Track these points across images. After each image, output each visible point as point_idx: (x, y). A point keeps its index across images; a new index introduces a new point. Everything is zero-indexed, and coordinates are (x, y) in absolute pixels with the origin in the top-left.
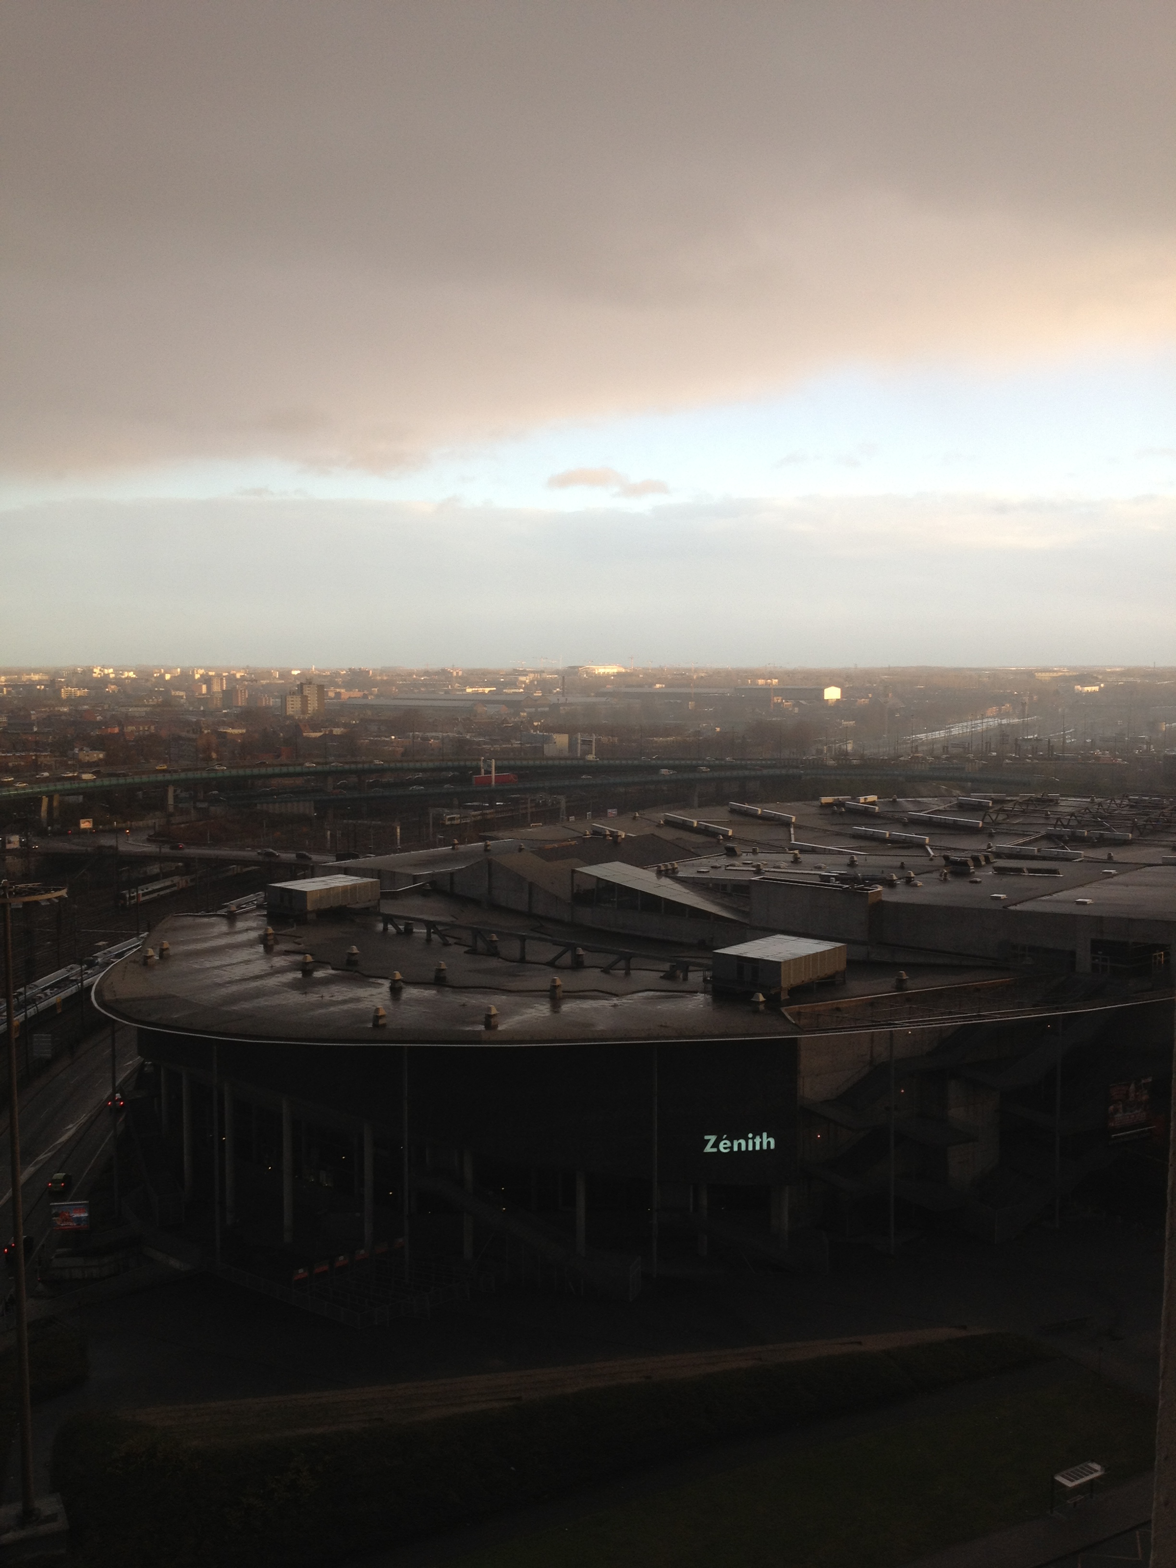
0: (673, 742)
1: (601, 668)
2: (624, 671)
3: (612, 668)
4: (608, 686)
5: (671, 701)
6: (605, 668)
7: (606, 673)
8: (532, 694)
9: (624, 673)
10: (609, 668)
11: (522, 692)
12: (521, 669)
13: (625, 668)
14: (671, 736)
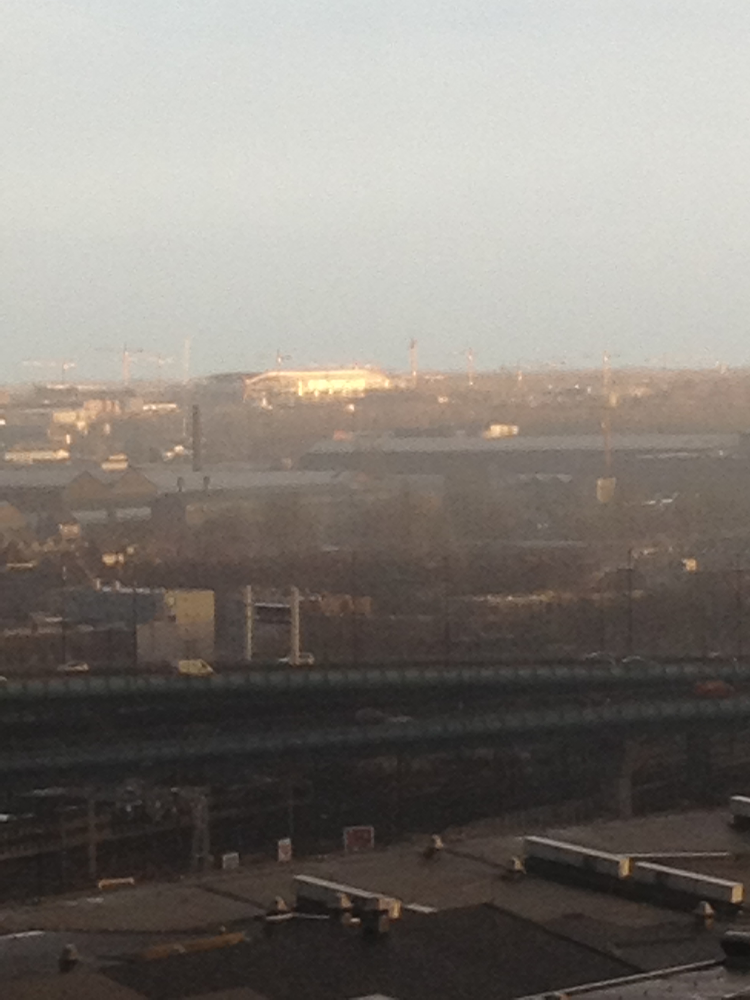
0: (549, 605)
1: (316, 378)
2: (387, 384)
3: (351, 378)
4: (338, 435)
5: (539, 477)
6: (326, 377)
7: (331, 392)
8: (97, 465)
9: (389, 390)
10: (341, 377)
11: (63, 460)
12: (61, 387)
13: (392, 376)
14: (542, 587)
